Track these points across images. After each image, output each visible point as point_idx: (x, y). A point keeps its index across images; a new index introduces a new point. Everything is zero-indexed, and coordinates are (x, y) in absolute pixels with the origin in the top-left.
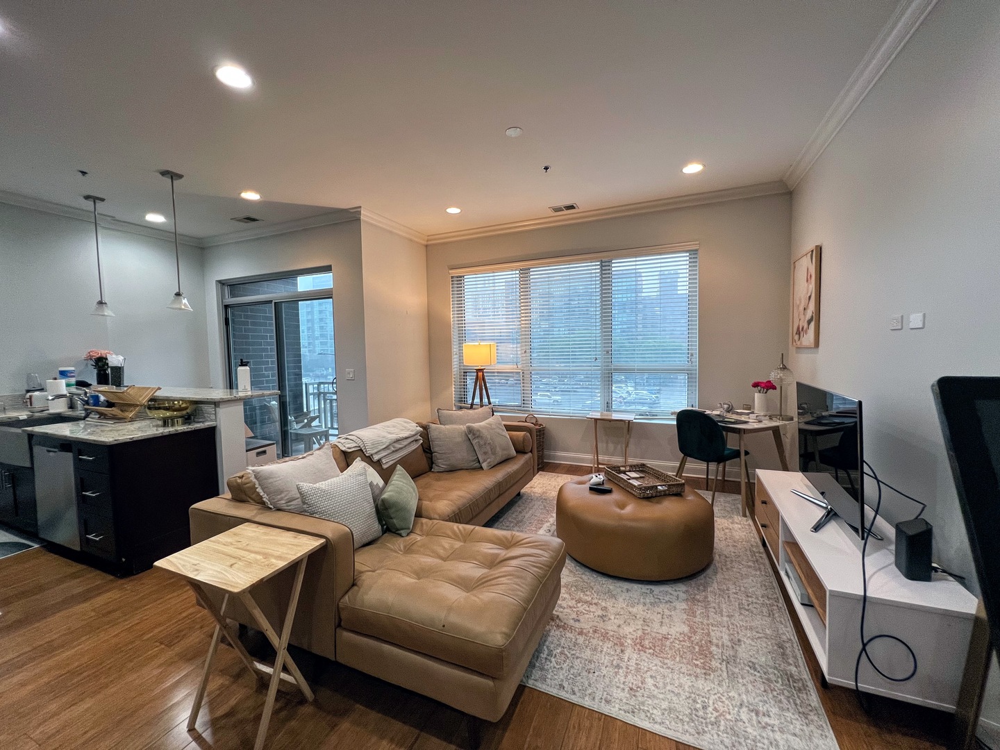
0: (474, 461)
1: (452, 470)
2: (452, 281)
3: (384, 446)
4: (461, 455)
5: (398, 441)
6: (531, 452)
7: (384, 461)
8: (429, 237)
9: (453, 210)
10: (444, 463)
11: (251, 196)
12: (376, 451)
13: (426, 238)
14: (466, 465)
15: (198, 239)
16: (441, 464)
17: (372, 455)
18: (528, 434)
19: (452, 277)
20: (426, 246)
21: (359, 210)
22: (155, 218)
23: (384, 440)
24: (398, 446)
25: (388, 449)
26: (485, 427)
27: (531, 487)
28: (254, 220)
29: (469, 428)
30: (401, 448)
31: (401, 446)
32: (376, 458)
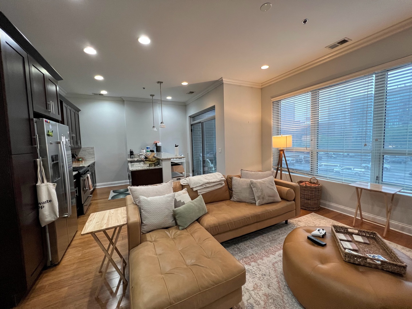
0: (252, 199)
1: (240, 202)
2: (273, 104)
3: (200, 185)
4: (245, 195)
5: (208, 183)
6: (294, 200)
7: (199, 191)
8: (262, 84)
9: (265, 67)
10: (237, 197)
11: (185, 84)
12: (195, 186)
13: (261, 85)
14: (247, 201)
15: (184, 102)
16: (235, 198)
17: (193, 188)
18: (292, 190)
19: (273, 102)
20: (261, 89)
21: (222, 79)
22: (169, 98)
23: (201, 182)
24: (208, 185)
25: (202, 186)
26: (260, 183)
27: (299, 221)
28: (193, 92)
29: (251, 181)
30: (209, 187)
31: (210, 186)
32: (195, 189)
